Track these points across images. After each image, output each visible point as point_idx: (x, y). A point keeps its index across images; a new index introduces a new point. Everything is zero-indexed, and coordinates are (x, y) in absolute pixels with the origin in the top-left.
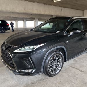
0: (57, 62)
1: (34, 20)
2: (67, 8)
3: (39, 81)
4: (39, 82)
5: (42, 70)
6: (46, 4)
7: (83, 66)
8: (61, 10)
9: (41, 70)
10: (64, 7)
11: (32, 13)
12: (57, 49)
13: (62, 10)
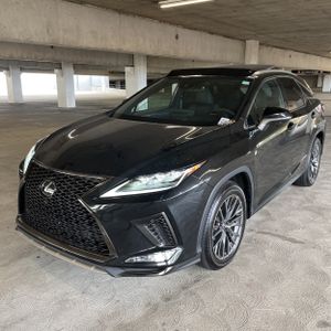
0: (230, 221)
1: (56, 71)
2: (195, 29)
3: (184, 288)
4: (186, 291)
5: (199, 250)
6: (124, 13)
7: (293, 227)
8: (177, 37)
9: (195, 249)
10: (185, 27)
11: (74, 45)
12: (232, 179)
13: (180, 39)
